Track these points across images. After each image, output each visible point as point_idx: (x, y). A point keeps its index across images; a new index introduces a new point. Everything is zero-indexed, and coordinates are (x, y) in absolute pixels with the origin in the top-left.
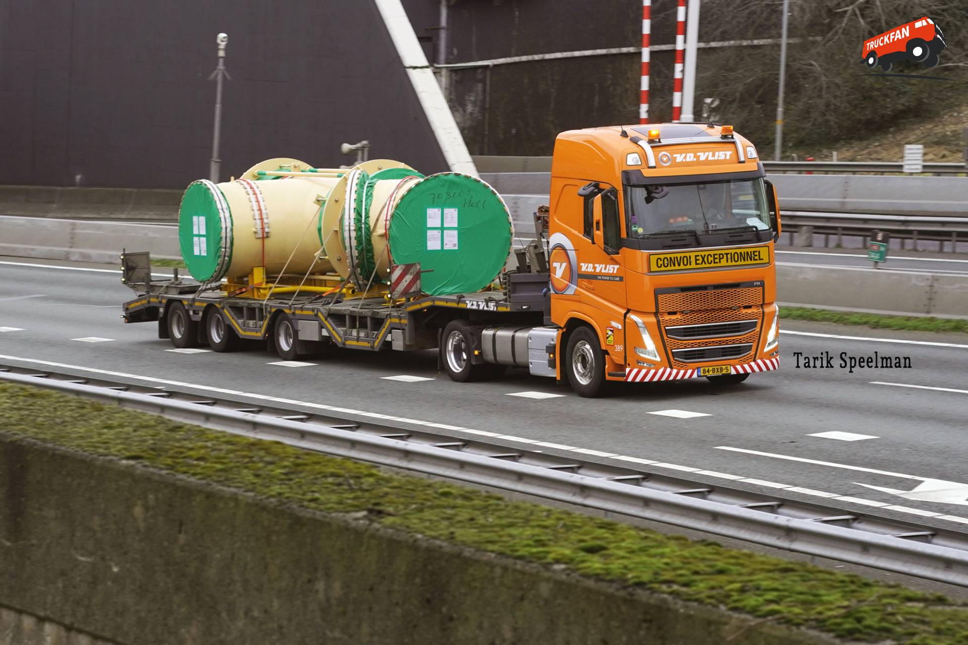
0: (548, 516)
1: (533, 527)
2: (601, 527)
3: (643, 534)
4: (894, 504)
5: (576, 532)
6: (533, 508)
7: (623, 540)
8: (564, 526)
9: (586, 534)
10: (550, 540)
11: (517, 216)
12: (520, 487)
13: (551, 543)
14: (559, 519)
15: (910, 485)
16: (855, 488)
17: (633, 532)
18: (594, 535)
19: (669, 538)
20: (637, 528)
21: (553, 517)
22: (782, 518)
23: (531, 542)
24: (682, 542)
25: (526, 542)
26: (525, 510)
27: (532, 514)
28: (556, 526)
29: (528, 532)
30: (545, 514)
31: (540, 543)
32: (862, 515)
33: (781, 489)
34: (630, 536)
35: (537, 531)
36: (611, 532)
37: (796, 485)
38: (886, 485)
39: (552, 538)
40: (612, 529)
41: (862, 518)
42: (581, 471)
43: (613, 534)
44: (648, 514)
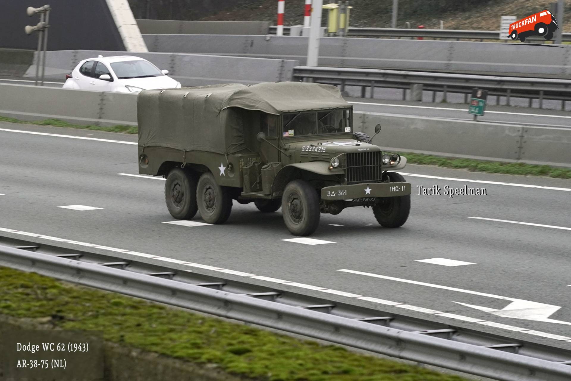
0: (202, 324)
1: (190, 332)
2: (246, 333)
3: (282, 340)
4: (487, 320)
5: (226, 337)
6: (190, 317)
7: (264, 344)
8: (216, 332)
9: (234, 338)
10: (203, 343)
12: (174, 301)
13: (204, 346)
14: (212, 326)
15: (501, 305)
16: (454, 306)
17: (273, 338)
18: (240, 340)
19: (302, 344)
20: (276, 334)
21: (206, 324)
22: (393, 331)
23: (188, 345)
24: (314, 346)
25: (184, 345)
26: (183, 317)
27: (189, 321)
28: (208, 331)
29: (185, 337)
30: (200, 321)
31: (196, 346)
32: (461, 329)
33: (392, 306)
34: (270, 342)
35: (193, 336)
36: (254, 337)
37: (405, 303)
38: (480, 304)
39: (205, 341)
40: (256, 335)
41: (459, 331)
42: (225, 288)
43: (256, 339)
44: (281, 325)
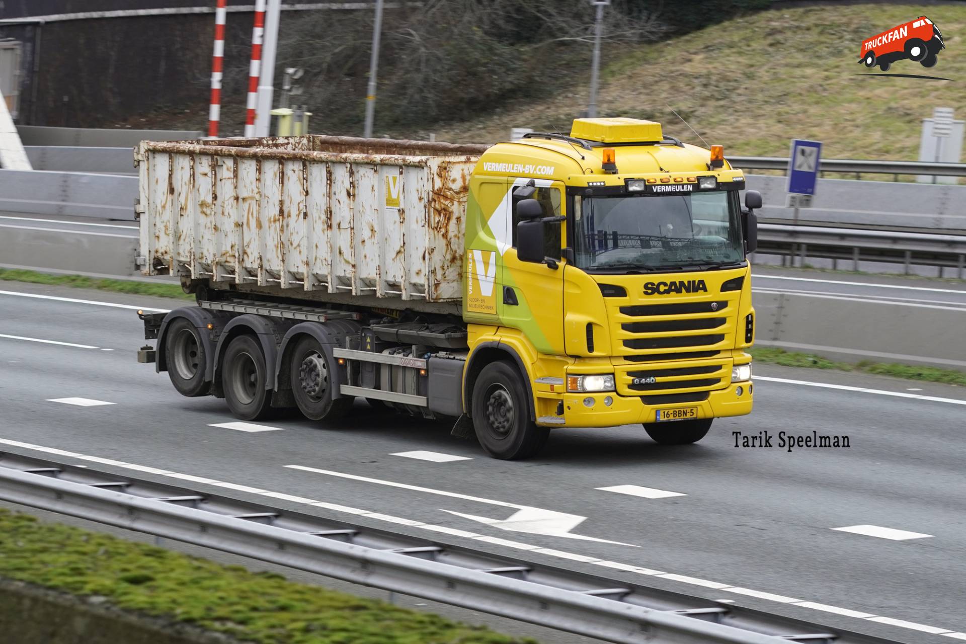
0: (87, 541)
1: (69, 553)
2: (147, 555)
3: (196, 564)
4: (486, 535)
5: (119, 560)
6: (70, 531)
7: (172, 570)
8: (106, 552)
9: (131, 562)
10: (88, 568)
11: (66, 196)
12: (59, 506)
13: (89, 572)
14: (100, 545)
15: (504, 514)
16: (443, 515)
17: (184, 562)
18: (139, 564)
19: (226, 569)
20: (190, 557)
21: (94, 542)
22: (359, 548)
23: (66, 571)
24: (241, 573)
25: (60, 570)
26: (61, 533)
27: (69, 537)
28: (96, 552)
29: (63, 558)
30: (84, 538)
31: (77, 571)
32: (449, 546)
33: (358, 515)
34: (181, 566)
35: (74, 557)
36: (160, 560)
37: (375, 511)
38: (478, 513)
39: (90, 565)
40: (161, 557)
41: (448, 549)
42: (130, 490)
43: (161, 563)
44: (205, 540)
